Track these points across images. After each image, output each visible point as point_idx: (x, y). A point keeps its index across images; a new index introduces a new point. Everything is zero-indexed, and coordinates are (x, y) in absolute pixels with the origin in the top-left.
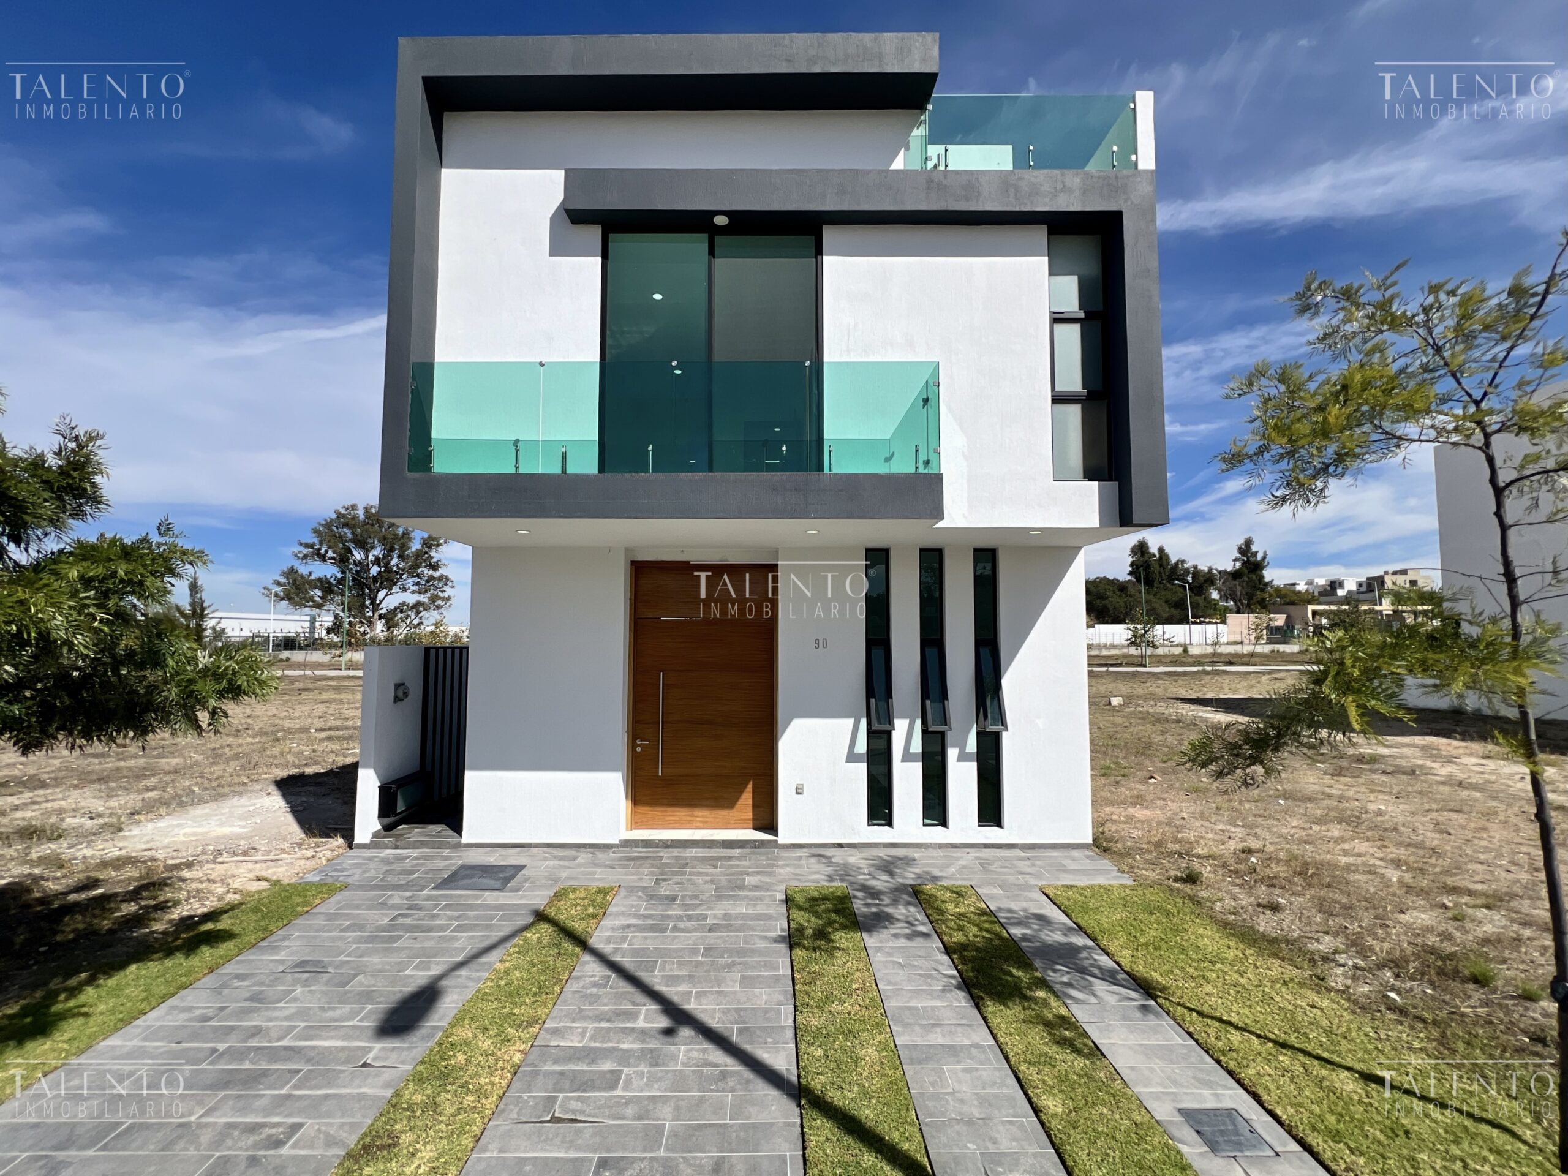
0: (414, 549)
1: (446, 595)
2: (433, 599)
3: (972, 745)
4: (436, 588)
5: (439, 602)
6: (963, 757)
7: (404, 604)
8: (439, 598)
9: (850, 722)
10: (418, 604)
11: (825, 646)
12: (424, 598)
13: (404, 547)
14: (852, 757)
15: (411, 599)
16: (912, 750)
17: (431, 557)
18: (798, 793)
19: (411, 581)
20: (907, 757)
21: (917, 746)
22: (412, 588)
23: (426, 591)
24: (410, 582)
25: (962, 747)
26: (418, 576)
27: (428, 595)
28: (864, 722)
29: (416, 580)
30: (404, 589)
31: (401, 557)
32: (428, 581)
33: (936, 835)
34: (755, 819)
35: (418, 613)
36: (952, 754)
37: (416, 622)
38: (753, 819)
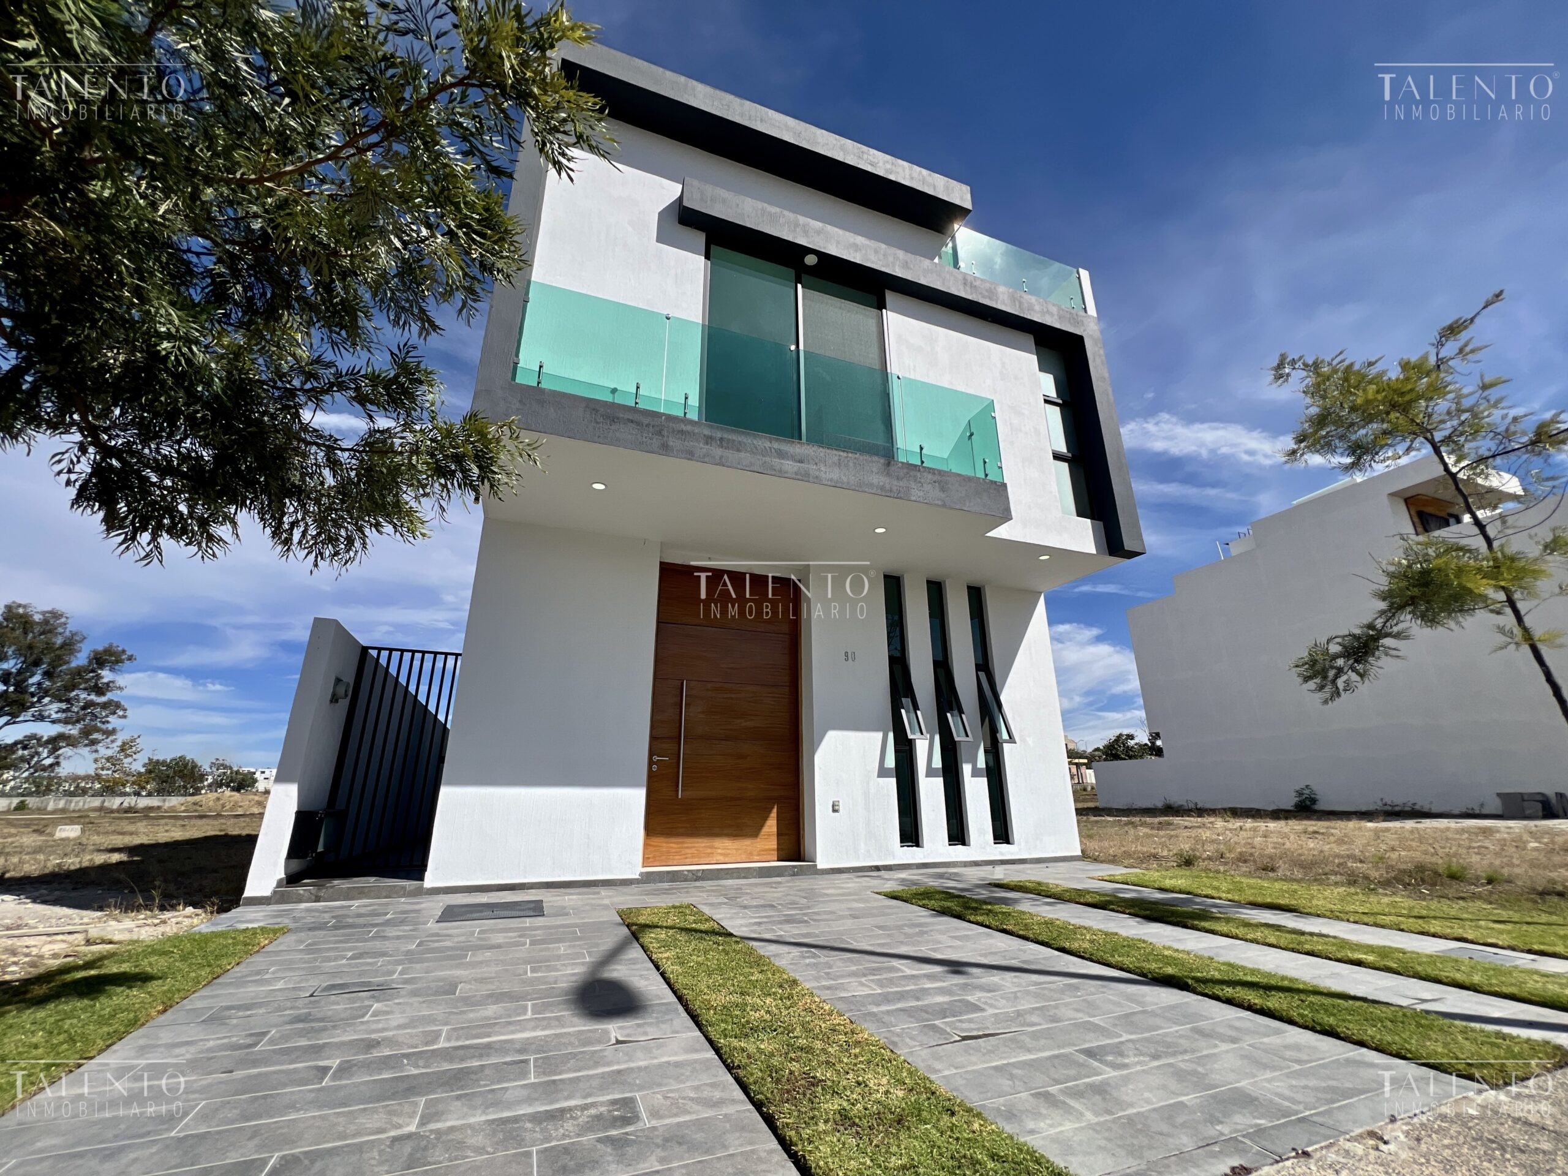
0: (73, 665)
1: (110, 727)
2: (86, 733)
3: (981, 763)
4: (95, 717)
5: (95, 736)
6: (976, 773)
7: (33, 737)
8: (98, 730)
9: (879, 735)
10: (61, 737)
11: (854, 660)
12: (74, 730)
13: (58, 661)
14: (883, 772)
15: (46, 730)
16: (934, 766)
17: (99, 677)
18: (835, 811)
19: (55, 706)
20: (931, 772)
21: (937, 763)
22: (54, 716)
23: (78, 721)
24: (53, 709)
25: (974, 763)
26: (68, 701)
27: (79, 726)
28: (891, 735)
29: (64, 706)
30: (40, 718)
31: (48, 674)
32: (84, 708)
33: (959, 853)
34: (779, 849)
35: (55, 749)
36: (967, 769)
37: (48, 762)
38: (778, 849)
